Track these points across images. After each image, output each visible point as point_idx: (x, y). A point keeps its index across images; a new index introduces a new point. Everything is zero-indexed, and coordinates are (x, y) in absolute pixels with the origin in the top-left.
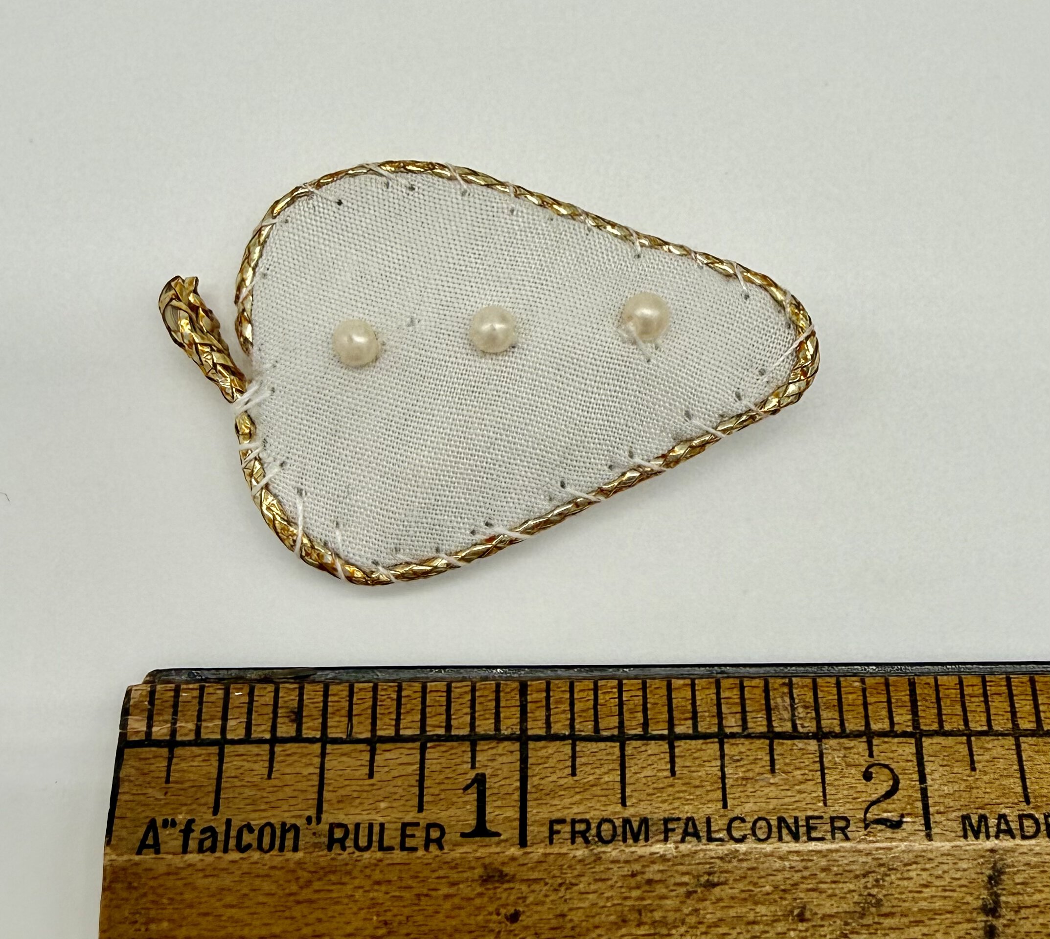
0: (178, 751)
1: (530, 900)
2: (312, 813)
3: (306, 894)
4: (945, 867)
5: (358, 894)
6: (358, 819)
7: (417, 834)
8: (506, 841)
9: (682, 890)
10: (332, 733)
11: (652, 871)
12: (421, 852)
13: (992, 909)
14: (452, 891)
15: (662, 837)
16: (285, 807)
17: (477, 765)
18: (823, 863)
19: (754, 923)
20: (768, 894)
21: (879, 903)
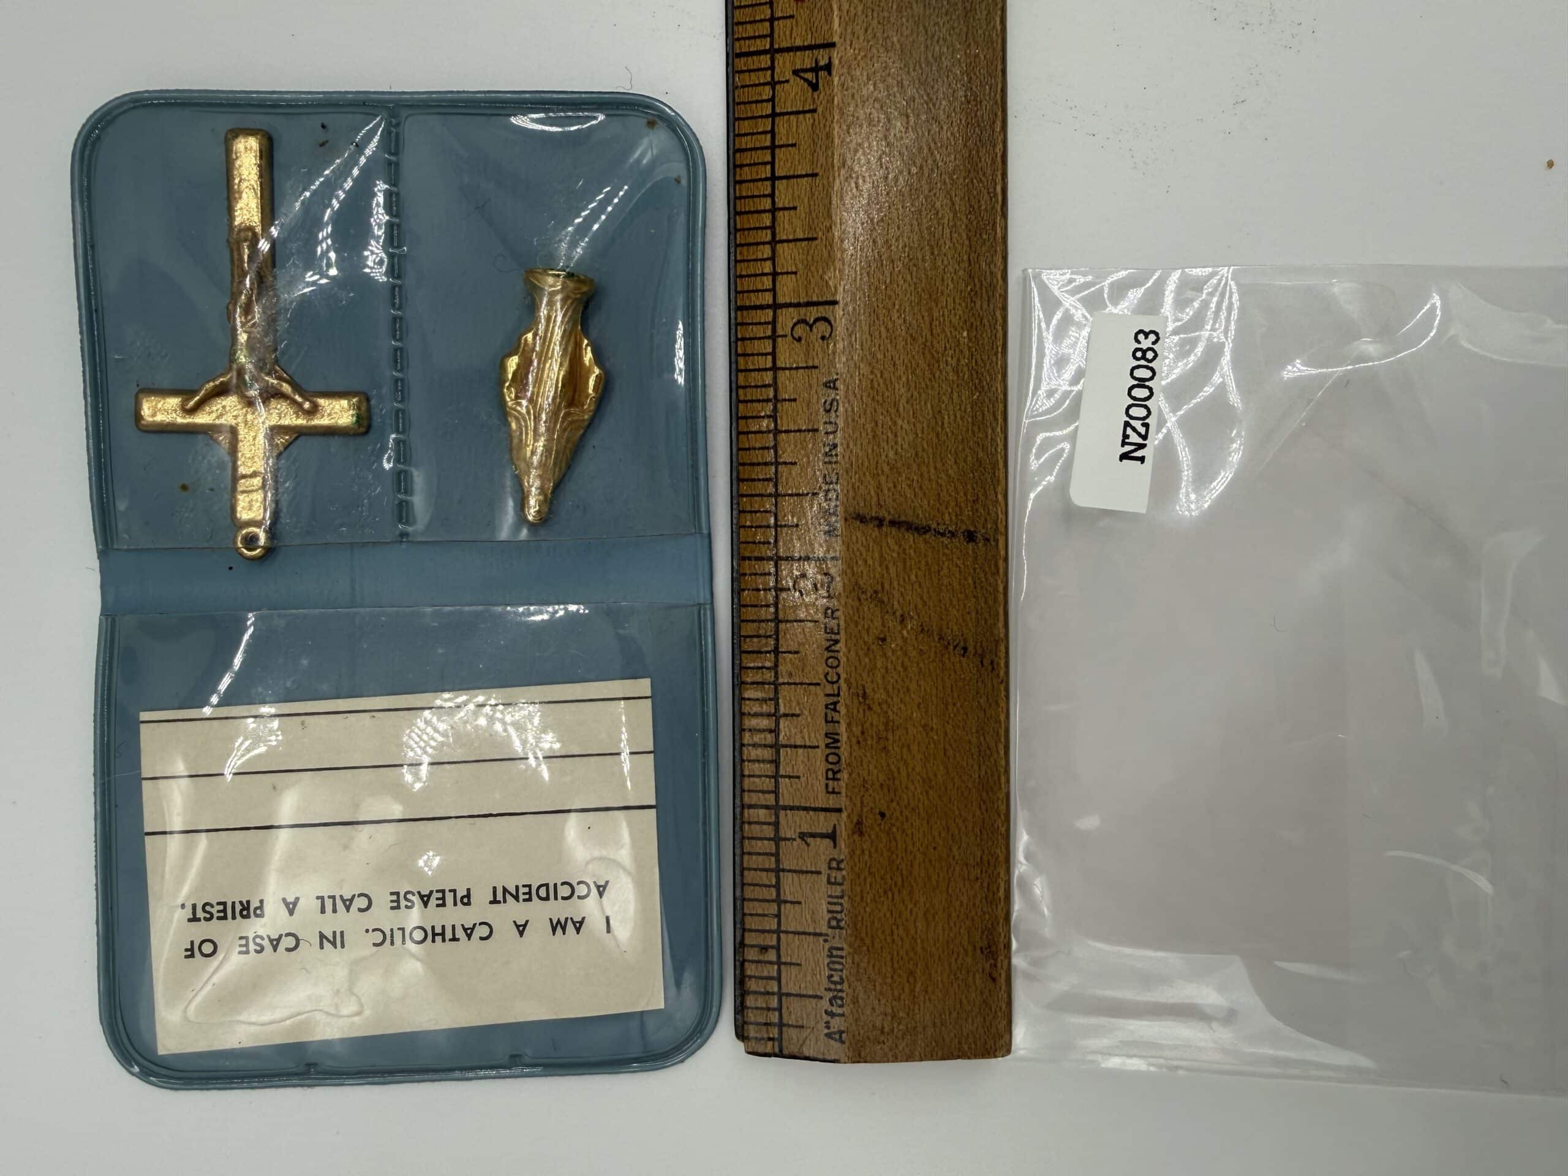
0: (785, 1021)
1: (873, 805)
2: (821, 939)
3: (868, 941)
4: (855, 549)
5: (868, 909)
6: (825, 911)
7: (834, 875)
8: (838, 821)
9: (867, 712)
10: (774, 927)
11: (857, 730)
12: (844, 873)
13: (880, 522)
14: (867, 853)
15: (836, 725)
16: (818, 955)
17: (794, 837)
18: (852, 625)
19: (887, 669)
20: (870, 660)
21: (876, 592)
